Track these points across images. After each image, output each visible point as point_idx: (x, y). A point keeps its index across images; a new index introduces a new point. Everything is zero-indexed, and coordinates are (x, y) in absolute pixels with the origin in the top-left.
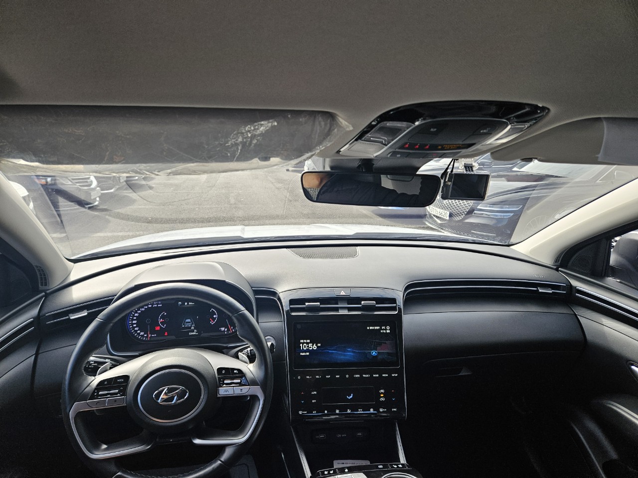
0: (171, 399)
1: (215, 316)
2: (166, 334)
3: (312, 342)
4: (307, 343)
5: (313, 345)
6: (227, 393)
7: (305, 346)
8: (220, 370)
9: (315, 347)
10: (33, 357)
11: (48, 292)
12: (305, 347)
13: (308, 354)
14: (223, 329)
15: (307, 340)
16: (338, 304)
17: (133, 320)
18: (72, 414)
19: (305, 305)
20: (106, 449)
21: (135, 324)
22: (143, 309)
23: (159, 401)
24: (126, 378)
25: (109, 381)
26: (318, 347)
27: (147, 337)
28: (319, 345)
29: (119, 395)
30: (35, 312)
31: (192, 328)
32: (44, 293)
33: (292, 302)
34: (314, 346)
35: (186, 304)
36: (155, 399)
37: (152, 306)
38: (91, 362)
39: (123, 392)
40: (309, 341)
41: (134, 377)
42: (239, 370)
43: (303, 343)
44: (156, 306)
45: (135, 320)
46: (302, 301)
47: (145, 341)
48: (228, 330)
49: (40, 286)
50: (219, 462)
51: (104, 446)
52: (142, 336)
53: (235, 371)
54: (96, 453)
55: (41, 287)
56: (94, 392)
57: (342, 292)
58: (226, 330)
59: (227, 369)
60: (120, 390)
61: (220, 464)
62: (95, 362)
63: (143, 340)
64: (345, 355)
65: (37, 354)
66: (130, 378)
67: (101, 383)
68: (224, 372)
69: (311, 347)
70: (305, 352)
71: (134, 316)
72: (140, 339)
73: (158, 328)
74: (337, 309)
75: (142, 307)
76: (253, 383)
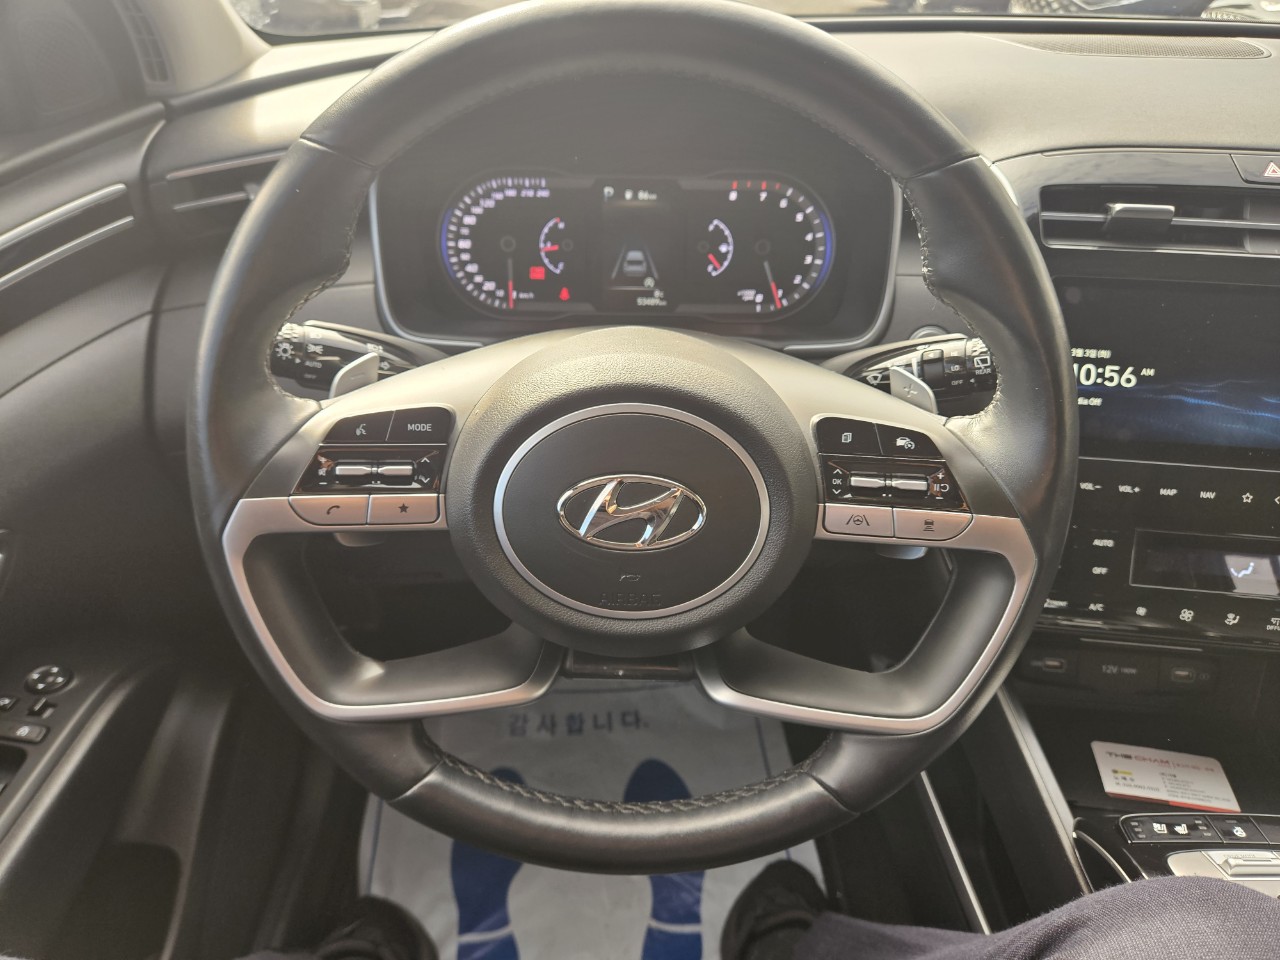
0: (634, 528)
1: (723, 249)
2: (565, 294)
3: (1121, 361)
4: (1100, 363)
5: (1121, 373)
6: (863, 529)
7: (1088, 372)
8: (829, 429)
9: (1129, 381)
10: (144, 324)
11: (175, 102)
12: (1088, 377)
13: (1096, 402)
14: (748, 295)
15: (1098, 348)
16: (1241, 218)
17: (458, 237)
18: (233, 541)
19: (1106, 211)
20: (379, 684)
21: (465, 251)
22: (490, 204)
23: (582, 531)
24: (441, 420)
25: (376, 422)
26: (1141, 379)
27: (506, 298)
28: (1149, 372)
29: (415, 485)
30: (130, 164)
31: (649, 282)
32: (158, 106)
33: (1052, 196)
34: (1127, 374)
35: (628, 195)
36: (565, 522)
37: (519, 192)
38: (312, 348)
39: (432, 473)
40: (1105, 354)
41: (472, 420)
42: (920, 439)
43: (1082, 361)
44: (531, 193)
45: (465, 237)
46: (1095, 195)
47: (498, 311)
48: (769, 299)
49: (147, 80)
50: (812, 789)
51: (373, 670)
52: (491, 294)
53: (900, 442)
54: (341, 695)
55: (152, 85)
56: (315, 465)
57: (1272, 166)
58: (759, 298)
59: (861, 429)
60: (419, 464)
61: (819, 796)
62: (329, 350)
63: (491, 308)
64: (1249, 421)
65: (156, 313)
66: (460, 422)
67: (342, 430)
68: (847, 437)
69: (1111, 379)
70: (1087, 392)
71: (460, 224)
72: (483, 304)
73: (537, 274)
74: (1234, 238)
75: (487, 195)
76: (989, 499)
